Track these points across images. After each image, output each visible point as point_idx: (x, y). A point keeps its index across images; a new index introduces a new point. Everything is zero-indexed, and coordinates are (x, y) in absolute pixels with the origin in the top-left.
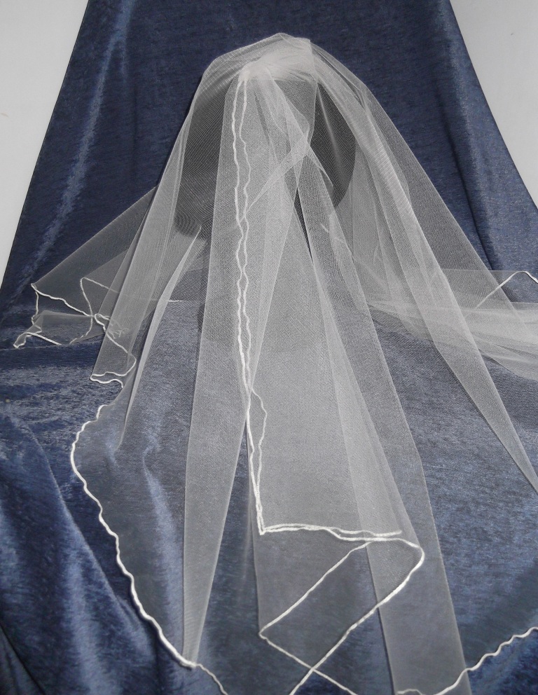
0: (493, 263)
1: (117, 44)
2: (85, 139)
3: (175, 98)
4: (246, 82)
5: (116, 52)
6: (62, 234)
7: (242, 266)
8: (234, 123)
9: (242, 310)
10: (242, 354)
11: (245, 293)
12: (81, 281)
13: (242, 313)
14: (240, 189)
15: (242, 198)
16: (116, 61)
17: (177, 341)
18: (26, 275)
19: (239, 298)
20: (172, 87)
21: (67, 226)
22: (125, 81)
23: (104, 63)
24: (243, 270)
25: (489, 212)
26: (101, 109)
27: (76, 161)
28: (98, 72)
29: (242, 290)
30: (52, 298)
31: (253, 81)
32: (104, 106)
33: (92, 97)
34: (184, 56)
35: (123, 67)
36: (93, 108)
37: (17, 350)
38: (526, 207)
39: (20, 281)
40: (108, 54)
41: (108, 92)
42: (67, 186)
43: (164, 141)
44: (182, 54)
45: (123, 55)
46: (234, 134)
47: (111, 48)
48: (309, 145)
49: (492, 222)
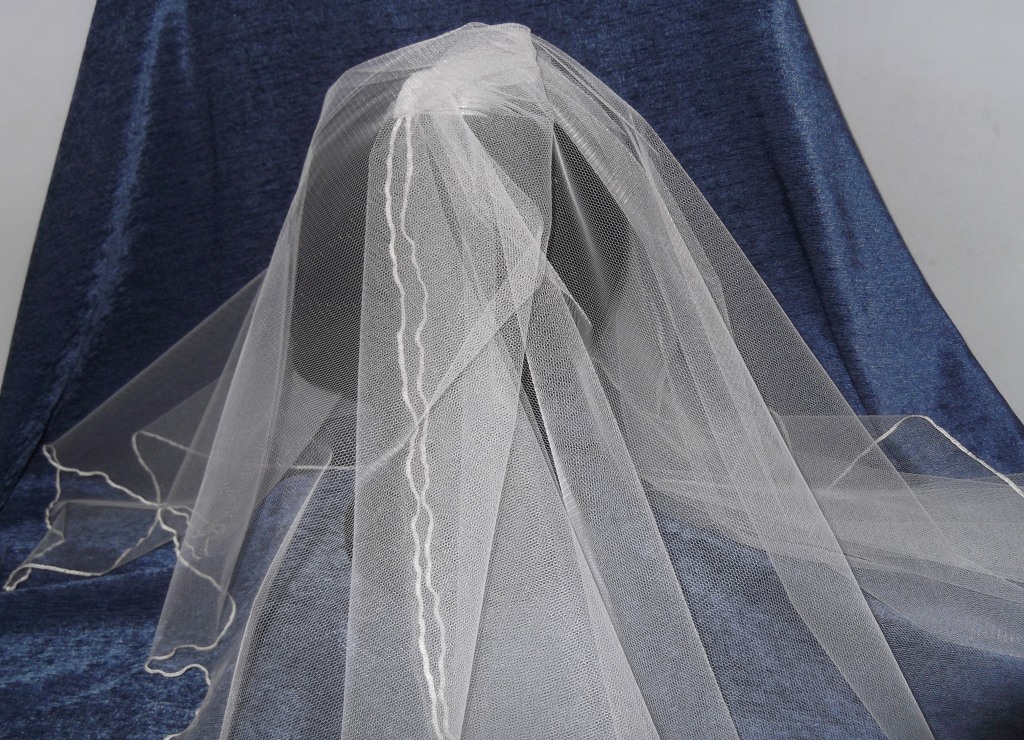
0: (864, 401)
1: (169, 18)
2: (123, 191)
3: (283, 111)
4: (409, 120)
5: (169, 32)
6: (96, 352)
7: (419, 489)
8: (388, 204)
9: (423, 578)
10: (429, 677)
11: (427, 546)
12: (134, 439)
13: (423, 585)
14: (410, 335)
15: (412, 351)
16: (169, 47)
17: (306, 589)
18: (30, 436)
19: (417, 556)
20: (277, 92)
21: (104, 339)
22: (189, 84)
23: (146, 54)
24: (421, 498)
25: (854, 307)
26: (149, 135)
27: (106, 233)
28: (136, 70)
29: (422, 542)
30: (82, 473)
31: (424, 120)
32: (155, 129)
33: (128, 117)
34: (295, 35)
35: (184, 58)
36: (131, 136)
37: (10, 596)
38: (914, 290)
39: (20, 449)
40: (154, 37)
41: (159, 103)
42: (95, 277)
43: (268, 187)
44: (290, 32)
45: (184, 36)
46: (391, 225)
47: (157, 24)
48: (544, 256)
49: (858, 323)
